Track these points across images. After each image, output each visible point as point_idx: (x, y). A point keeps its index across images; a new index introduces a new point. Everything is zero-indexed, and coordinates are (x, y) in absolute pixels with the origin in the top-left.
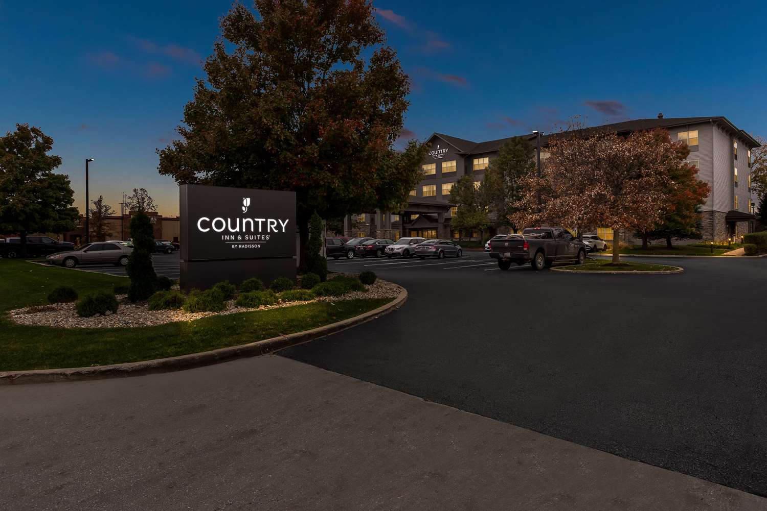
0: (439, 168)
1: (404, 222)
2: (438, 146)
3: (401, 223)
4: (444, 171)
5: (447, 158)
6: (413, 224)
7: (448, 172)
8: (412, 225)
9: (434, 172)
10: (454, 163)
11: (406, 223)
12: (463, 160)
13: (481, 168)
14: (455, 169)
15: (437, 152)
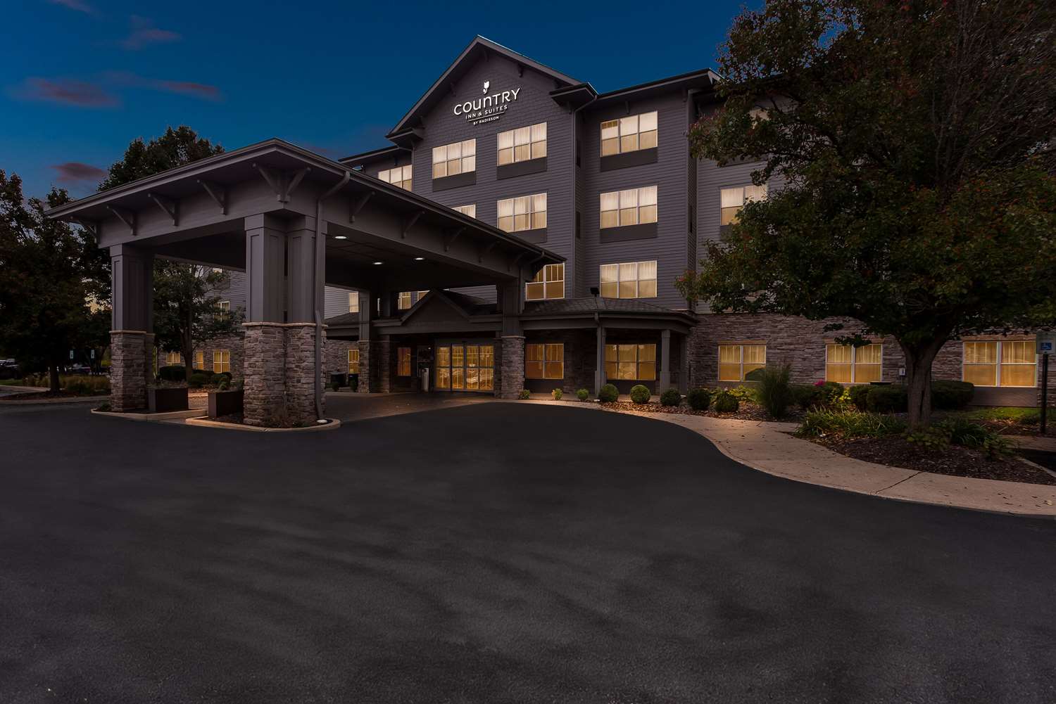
0: (487, 151)
1: (374, 315)
2: (487, 85)
3: (367, 317)
4: (505, 159)
5: (514, 118)
6: (409, 319)
7: (518, 160)
8: (405, 324)
9: (470, 166)
10: (540, 132)
11: (383, 316)
12: (572, 121)
13: (630, 146)
14: (541, 152)
15: (482, 102)
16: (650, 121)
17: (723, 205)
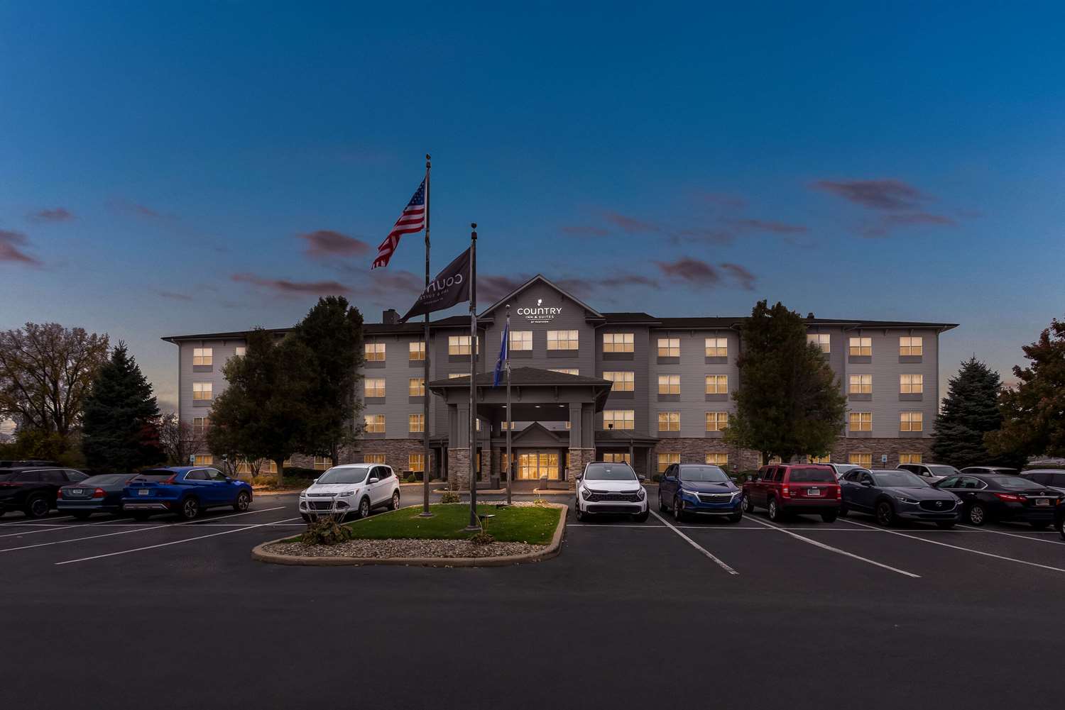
0: (540, 340)
2: (540, 301)
4: (551, 346)
5: (557, 324)
7: (560, 349)
9: (528, 346)
10: (574, 335)
12: (593, 331)
13: (619, 350)
14: (575, 346)
15: (537, 311)
16: (629, 338)
17: (660, 383)
